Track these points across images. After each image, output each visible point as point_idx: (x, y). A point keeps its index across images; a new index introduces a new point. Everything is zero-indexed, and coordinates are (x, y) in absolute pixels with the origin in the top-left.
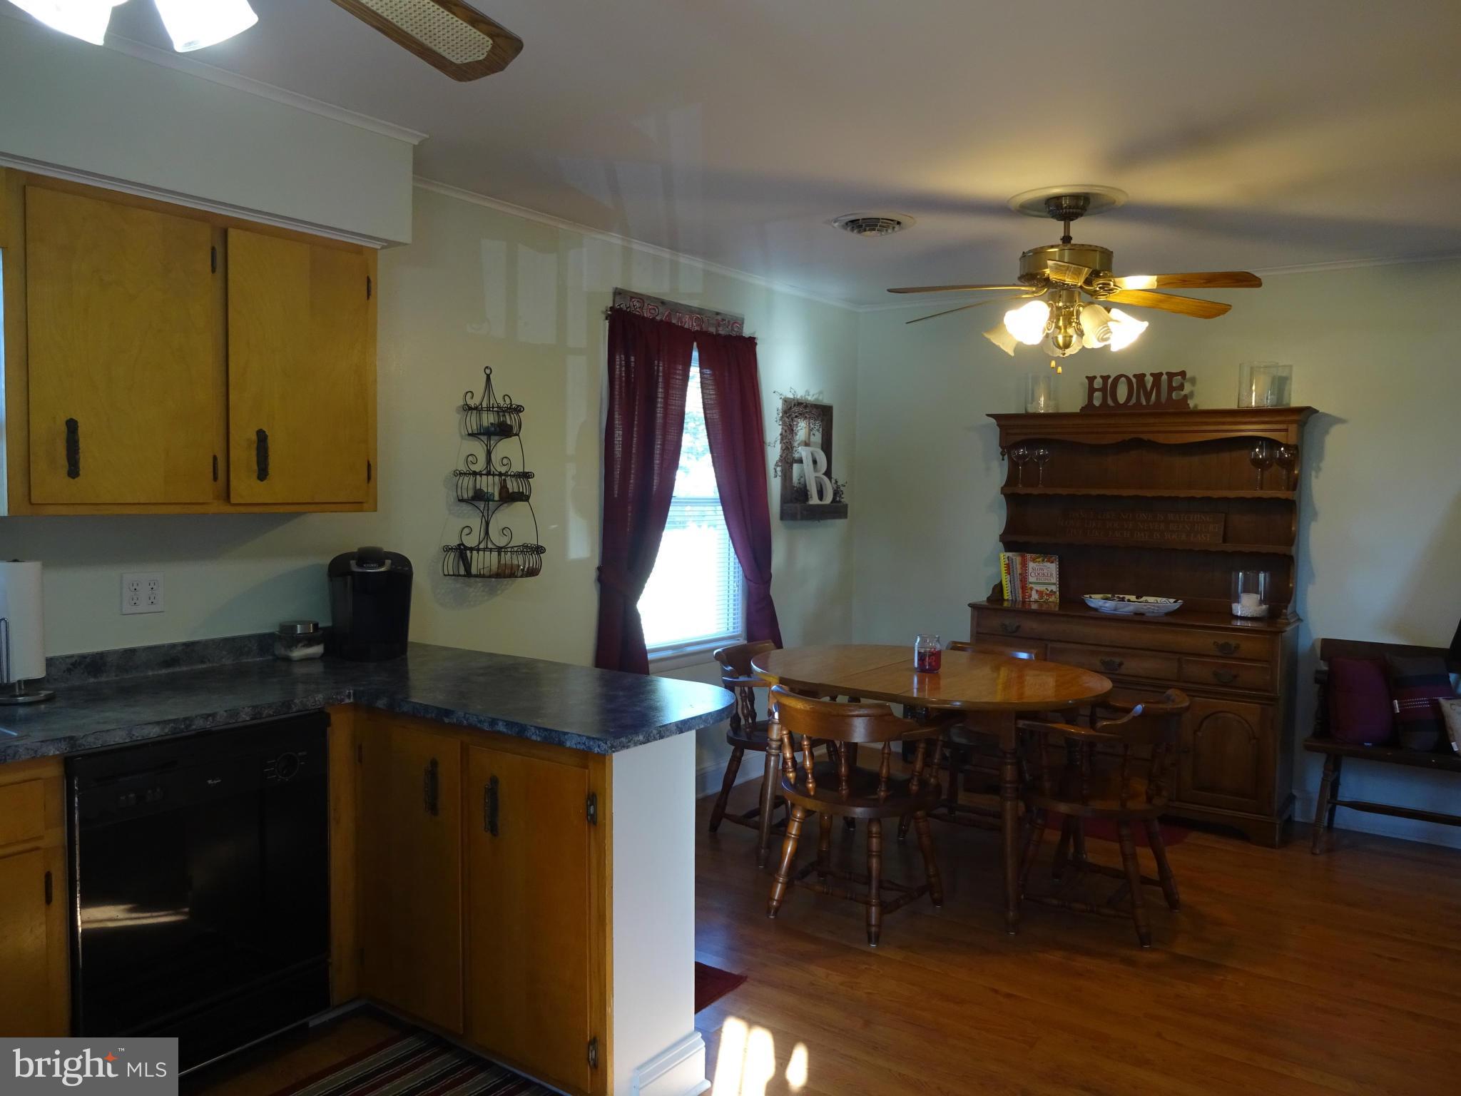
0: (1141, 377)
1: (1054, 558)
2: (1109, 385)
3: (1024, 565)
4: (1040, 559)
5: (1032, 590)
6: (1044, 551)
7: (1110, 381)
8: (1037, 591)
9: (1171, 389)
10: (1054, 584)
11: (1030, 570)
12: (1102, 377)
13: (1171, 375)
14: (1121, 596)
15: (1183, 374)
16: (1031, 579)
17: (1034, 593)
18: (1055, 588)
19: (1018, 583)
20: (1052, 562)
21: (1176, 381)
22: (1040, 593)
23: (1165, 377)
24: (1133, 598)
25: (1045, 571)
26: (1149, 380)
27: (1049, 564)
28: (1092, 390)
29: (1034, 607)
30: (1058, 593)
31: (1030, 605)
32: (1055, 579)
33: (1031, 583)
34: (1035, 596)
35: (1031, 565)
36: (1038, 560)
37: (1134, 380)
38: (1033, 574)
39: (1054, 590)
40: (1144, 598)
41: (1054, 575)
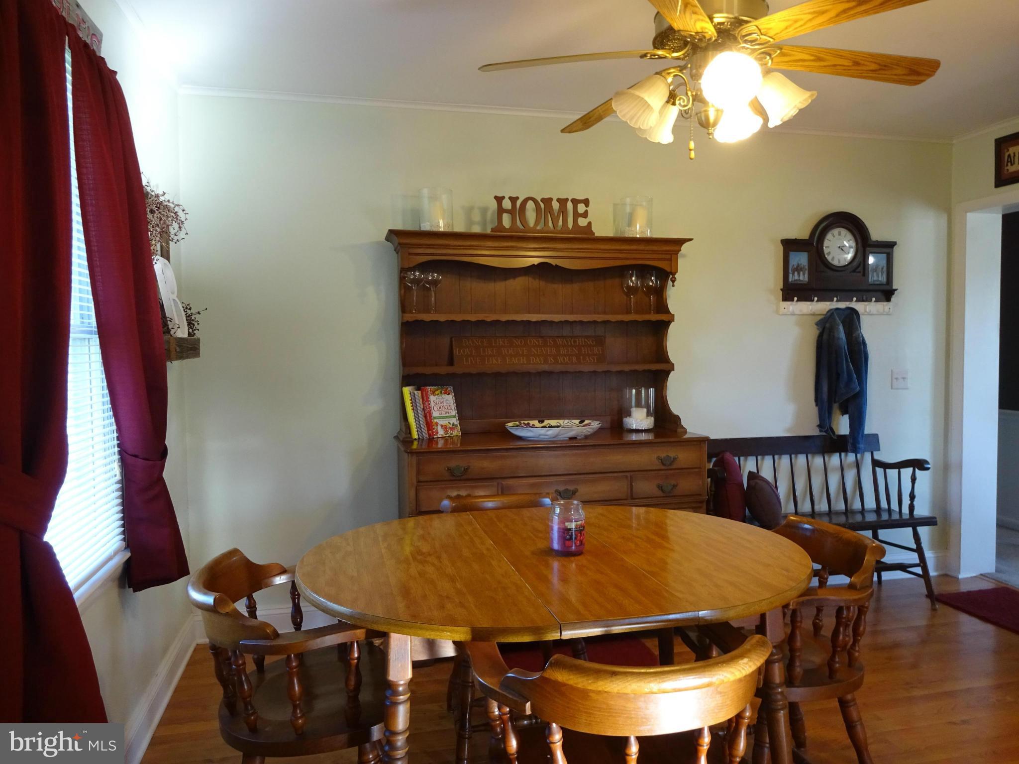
0: (548, 201)
1: (449, 389)
2: (518, 209)
3: (425, 399)
4: (438, 392)
5: (437, 426)
6: (440, 382)
7: (519, 203)
8: (442, 426)
9: (576, 215)
10: (454, 417)
11: (432, 405)
12: (510, 198)
13: (575, 202)
14: (526, 422)
15: (586, 202)
16: (435, 414)
17: (439, 428)
18: (455, 421)
19: (422, 420)
20: (449, 394)
21: (581, 208)
22: (444, 427)
23: (570, 205)
24: (536, 423)
25: (445, 404)
26: (556, 205)
27: (446, 396)
28: (501, 210)
29: (441, 444)
30: (459, 425)
31: (437, 443)
32: (454, 412)
33: (435, 418)
34: (441, 432)
35: (432, 398)
36: (437, 393)
37: (542, 205)
38: (435, 408)
39: (456, 423)
40: (546, 422)
41: (453, 407)
